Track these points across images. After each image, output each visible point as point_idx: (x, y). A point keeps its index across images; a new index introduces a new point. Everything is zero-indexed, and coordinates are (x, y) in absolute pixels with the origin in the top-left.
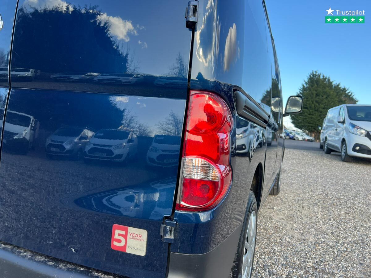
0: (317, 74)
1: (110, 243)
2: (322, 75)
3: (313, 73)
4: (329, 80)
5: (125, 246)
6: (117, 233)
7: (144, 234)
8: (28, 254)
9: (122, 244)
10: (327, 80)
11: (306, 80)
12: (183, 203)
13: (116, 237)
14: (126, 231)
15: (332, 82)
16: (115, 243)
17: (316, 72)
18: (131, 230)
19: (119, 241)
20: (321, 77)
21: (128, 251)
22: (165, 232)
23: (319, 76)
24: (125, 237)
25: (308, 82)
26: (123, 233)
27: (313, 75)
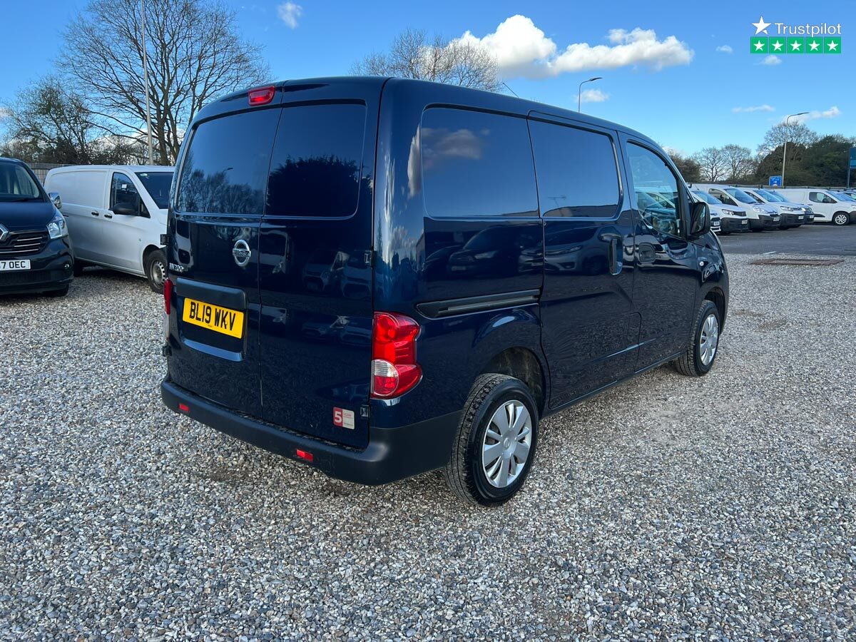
1: (333, 420)
5: (342, 422)
6: (337, 413)
7: (352, 413)
8: (285, 429)
9: (340, 421)
12: (374, 393)
13: (336, 416)
14: (342, 412)
16: (336, 421)
18: (344, 411)
19: (338, 419)
21: (344, 426)
22: (363, 413)
24: (341, 416)
26: (340, 413)
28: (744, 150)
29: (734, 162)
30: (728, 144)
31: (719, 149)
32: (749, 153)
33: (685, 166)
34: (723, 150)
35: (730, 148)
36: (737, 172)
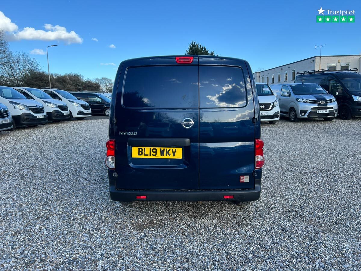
0: (196, 44)
1: (239, 181)
2: (199, 45)
3: (192, 43)
4: (205, 49)
6: (241, 178)
7: (248, 177)
10: (203, 49)
11: (188, 50)
12: (257, 167)
13: (241, 179)
14: (244, 177)
15: (208, 51)
16: (241, 181)
17: (195, 43)
18: (245, 176)
19: (242, 180)
20: (199, 47)
21: (245, 182)
23: (197, 45)
24: (244, 178)
25: (189, 51)
26: (243, 177)
27: (193, 45)
28: (109, 80)
29: (106, 84)
30: (103, 77)
31: (100, 79)
32: (111, 81)
33: (95, 85)
34: (101, 79)
35: (104, 78)
36: (108, 88)
